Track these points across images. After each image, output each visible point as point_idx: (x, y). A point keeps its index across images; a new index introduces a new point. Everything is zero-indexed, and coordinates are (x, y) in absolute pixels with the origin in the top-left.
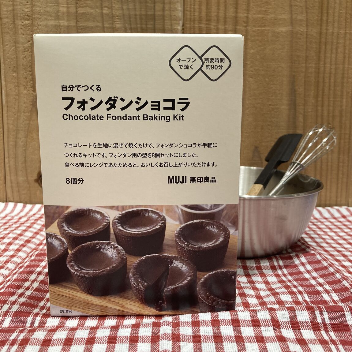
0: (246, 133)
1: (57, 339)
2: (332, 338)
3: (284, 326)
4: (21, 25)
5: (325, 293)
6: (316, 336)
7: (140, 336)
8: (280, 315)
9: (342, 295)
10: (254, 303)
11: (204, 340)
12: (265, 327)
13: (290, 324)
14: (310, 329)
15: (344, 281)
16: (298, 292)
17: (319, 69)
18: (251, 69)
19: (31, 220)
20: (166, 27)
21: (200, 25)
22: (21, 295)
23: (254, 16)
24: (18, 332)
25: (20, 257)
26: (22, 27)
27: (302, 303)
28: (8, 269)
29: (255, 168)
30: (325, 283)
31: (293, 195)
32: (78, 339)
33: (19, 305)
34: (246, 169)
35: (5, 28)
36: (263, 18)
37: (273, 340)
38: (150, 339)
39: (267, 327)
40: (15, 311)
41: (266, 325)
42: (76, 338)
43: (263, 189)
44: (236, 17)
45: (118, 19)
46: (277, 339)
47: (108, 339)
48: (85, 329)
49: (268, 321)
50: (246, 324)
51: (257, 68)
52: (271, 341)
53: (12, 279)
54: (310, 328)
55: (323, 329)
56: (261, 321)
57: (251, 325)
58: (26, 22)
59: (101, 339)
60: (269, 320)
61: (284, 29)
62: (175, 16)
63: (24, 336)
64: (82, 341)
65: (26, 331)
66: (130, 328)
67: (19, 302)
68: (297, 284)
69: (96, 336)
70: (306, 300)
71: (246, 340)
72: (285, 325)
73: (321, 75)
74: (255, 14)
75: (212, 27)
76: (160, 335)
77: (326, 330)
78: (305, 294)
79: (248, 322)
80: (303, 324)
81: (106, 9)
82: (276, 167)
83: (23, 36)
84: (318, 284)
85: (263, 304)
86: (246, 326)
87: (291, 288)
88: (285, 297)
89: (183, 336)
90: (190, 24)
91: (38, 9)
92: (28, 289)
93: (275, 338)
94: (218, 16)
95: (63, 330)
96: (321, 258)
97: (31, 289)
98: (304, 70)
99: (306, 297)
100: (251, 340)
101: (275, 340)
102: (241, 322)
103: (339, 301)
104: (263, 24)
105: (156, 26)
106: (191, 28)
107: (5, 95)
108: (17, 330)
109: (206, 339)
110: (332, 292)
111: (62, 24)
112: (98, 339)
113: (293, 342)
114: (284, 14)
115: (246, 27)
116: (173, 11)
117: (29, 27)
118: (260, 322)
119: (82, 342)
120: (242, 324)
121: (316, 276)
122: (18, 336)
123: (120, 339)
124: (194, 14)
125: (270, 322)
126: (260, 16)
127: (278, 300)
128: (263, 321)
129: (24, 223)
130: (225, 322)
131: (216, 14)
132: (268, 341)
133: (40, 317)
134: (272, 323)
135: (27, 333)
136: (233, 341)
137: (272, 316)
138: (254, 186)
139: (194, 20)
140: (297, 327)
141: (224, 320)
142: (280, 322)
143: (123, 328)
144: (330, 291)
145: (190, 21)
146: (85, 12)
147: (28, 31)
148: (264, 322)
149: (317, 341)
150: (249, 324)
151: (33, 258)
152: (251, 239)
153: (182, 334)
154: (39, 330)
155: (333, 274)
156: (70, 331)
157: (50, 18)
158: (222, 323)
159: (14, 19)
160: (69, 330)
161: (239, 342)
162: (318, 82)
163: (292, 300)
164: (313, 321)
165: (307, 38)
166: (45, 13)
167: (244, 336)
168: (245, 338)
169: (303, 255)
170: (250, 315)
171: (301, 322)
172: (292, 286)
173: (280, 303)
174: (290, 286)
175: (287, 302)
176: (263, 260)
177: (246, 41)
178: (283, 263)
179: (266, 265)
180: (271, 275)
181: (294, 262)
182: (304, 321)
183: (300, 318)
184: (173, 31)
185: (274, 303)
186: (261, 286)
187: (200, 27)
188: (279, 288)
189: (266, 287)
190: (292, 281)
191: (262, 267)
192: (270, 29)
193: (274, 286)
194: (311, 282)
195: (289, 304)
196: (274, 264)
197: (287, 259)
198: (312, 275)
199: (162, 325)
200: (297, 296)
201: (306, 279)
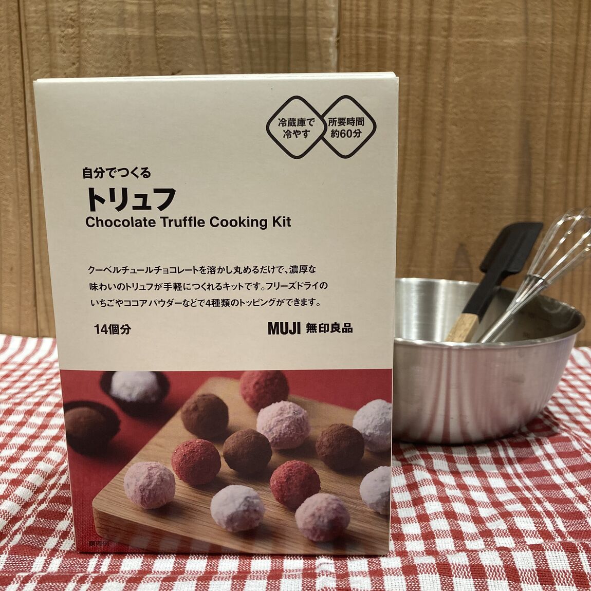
0: (446, 220)
3: (526, 579)
4: (60, 35)
8: (519, 559)
10: (470, 532)
12: (494, 579)
13: (536, 575)
14: (571, 584)
16: (546, 514)
17: (571, 110)
18: (455, 110)
20: (308, 37)
21: (369, 35)
23: (461, 18)
24: (75, 581)
26: (62, 39)
27: (552, 534)
29: (465, 283)
34: (448, 285)
35: (33, 41)
36: (476, 21)
39: (497, 580)
41: (495, 576)
43: (478, 322)
44: (430, 21)
45: (226, 24)
48: (190, 580)
49: (498, 569)
50: (462, 573)
51: (464, 109)
53: (58, 484)
54: (571, 582)
56: (486, 568)
57: (469, 575)
58: (68, 31)
60: (500, 566)
61: (511, 41)
62: (324, 18)
65: (90, 579)
68: (542, 496)
70: (559, 530)
72: (528, 576)
73: (576, 121)
74: (462, 15)
75: (389, 37)
79: (464, 568)
80: (559, 574)
81: (206, 7)
82: (499, 283)
83: (65, 55)
84: (578, 496)
85: (486, 534)
86: (461, 576)
87: (531, 503)
88: (523, 523)
90: (351, 33)
91: (89, 8)
94: (398, 19)
95: (151, 581)
96: (581, 448)
98: (545, 112)
99: (559, 521)
104: (476, 32)
105: (292, 36)
106: (351, 40)
107: (34, 157)
108: (74, 578)
111: (129, 34)
114: (513, 14)
115: (446, 37)
116: (322, 10)
117: (74, 40)
118: (486, 571)
120: (455, 572)
121: (574, 481)
124: (358, 15)
125: (503, 571)
126: (471, 18)
127: (512, 528)
128: (489, 568)
130: (426, 567)
131: (394, 15)
134: (505, 573)
135: (92, 584)
137: (506, 559)
138: (462, 318)
139: (358, 26)
140: (548, 580)
141: (423, 565)
142: (520, 572)
143: (253, 579)
145: (351, 27)
146: (169, 12)
147: (72, 45)
148: (492, 570)
150: (467, 572)
152: (461, 415)
154: (111, 578)
156: (164, 583)
157: (110, 24)
158: (421, 569)
159: (48, 25)
160: (162, 581)
162: (570, 132)
163: (534, 529)
164: (575, 570)
165: (552, 55)
166: (101, 15)
169: (548, 440)
170: (468, 557)
171: (554, 572)
172: (534, 499)
173: (516, 533)
174: (531, 499)
175: (527, 532)
176: (481, 447)
177: (447, 62)
178: (514, 453)
179: (485, 455)
180: (495, 474)
181: (533, 453)
182: (561, 569)
183: (553, 563)
184: (321, 45)
185: (505, 534)
186: (479, 496)
187: (367, 37)
188: (511, 502)
189: (489, 499)
190: (533, 490)
191: (479, 459)
192: (488, 41)
193: (502, 498)
194: (566, 494)
195: (531, 537)
196: (499, 455)
197: (521, 447)
198: (566, 479)
199: (320, 576)
200: (544, 522)
201: (556, 487)
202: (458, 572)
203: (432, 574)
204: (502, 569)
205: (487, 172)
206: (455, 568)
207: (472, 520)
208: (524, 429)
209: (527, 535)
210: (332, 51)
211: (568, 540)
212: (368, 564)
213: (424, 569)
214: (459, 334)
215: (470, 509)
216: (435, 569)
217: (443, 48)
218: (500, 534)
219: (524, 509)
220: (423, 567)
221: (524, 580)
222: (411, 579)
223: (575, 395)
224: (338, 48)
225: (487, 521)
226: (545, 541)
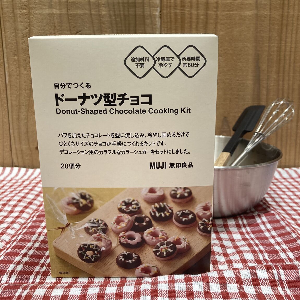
1: (55, 296)
2: (287, 293)
4: (19, 14)
5: (282, 253)
6: (273, 292)
7: (124, 293)
8: (243, 274)
9: (297, 253)
10: (222, 261)
11: (178, 295)
12: (230, 284)
13: (251, 281)
15: (298, 240)
16: (260, 251)
17: (280, 52)
18: (221, 49)
19: (33, 183)
20: (145, 13)
22: (25, 255)
23: (223, 1)
24: (22, 288)
25: (24, 218)
26: (21, 16)
27: (262, 261)
28: (14, 229)
29: (223, 137)
30: (283, 242)
31: (256, 165)
32: (72, 296)
33: (23, 265)
35: (6, 16)
36: (231, 3)
37: (237, 296)
38: (132, 295)
39: (232, 284)
40: (20, 270)
41: (231, 282)
42: (70, 295)
43: (230, 156)
44: (207, 3)
45: (103, 6)
46: (240, 296)
47: (97, 296)
49: (232, 279)
52: (235, 297)
53: (17, 240)
54: (268, 285)
55: (279, 285)
56: (226, 278)
57: (218, 282)
58: (24, 12)
59: (91, 296)
61: (249, 13)
62: (153, 3)
63: (27, 293)
64: (75, 297)
65: (29, 287)
66: (116, 286)
67: (23, 261)
68: (259, 243)
69: (88, 293)
70: (266, 259)
71: (214, 296)
72: (247, 282)
73: (282, 58)
75: (186, 12)
76: (141, 291)
77: (282, 286)
78: (265, 253)
79: (215, 278)
80: (262, 281)
82: (242, 136)
83: (22, 24)
84: (277, 243)
85: (229, 262)
86: (214, 282)
87: (253, 246)
88: (248, 256)
89: (160, 291)
92: (30, 249)
93: (238, 295)
94: (191, 2)
96: (280, 218)
97: (33, 248)
98: (267, 49)
99: (266, 255)
100: (218, 296)
101: (239, 296)
102: (210, 279)
103: (294, 259)
104: (231, 8)
105: (137, 12)
106: (167, 14)
107: (8, 76)
109: (180, 295)
110: (288, 251)
111: (54, 12)
112: (89, 296)
113: (254, 298)
115: (216, 11)
117: (27, 16)
118: (226, 280)
119: (76, 299)
120: (211, 280)
121: (275, 235)
122: (22, 292)
123: (108, 295)
124: (170, 1)
125: (235, 280)
127: (242, 258)
128: (228, 279)
129: (26, 187)
132: (232, 297)
133: (41, 275)
136: (202, 297)
137: (236, 274)
138: (222, 154)
139: (170, 6)
140: (257, 284)
142: (243, 280)
143: (110, 287)
144: (287, 250)
145: (167, 7)
146: (74, 1)
147: (26, 19)
149: (274, 296)
150: (217, 280)
151: (34, 219)
152: (219, 203)
153: (159, 290)
155: (289, 233)
157: (45, 7)
159: (13, 9)
161: (207, 298)
163: (254, 259)
164: (271, 278)
165: (270, 20)
166: (40, 3)
167: (212, 292)
168: (213, 294)
169: (264, 215)
170: (218, 273)
171: (260, 280)
172: (254, 244)
173: (244, 261)
174: (253, 244)
175: (249, 260)
176: (229, 219)
177: (216, 24)
178: (247, 222)
179: (232, 223)
180: (236, 232)
181: (256, 221)
182: (264, 278)
183: (260, 275)
184: (152, 16)
185: (238, 261)
186: (228, 243)
187: (175, 12)
188: (243, 246)
189: (232, 244)
190: (254, 240)
191: (229, 225)
192: (237, 13)
193: (238, 244)
194: (271, 241)
195: (251, 263)
196: (239, 223)
197: (250, 218)
198: (271, 234)
199: (143, 284)
200: (258, 255)
201: (266, 238)
202: (213, 280)
203: (199, 281)
204: (234, 278)
205: (238, 80)
206: (211, 279)
207: (223, 255)
208: (253, 210)
209: (249, 262)
210: (158, 19)
211: (270, 264)
212: (168, 277)
213: (195, 279)
214: (220, 162)
215: (222, 249)
216: (201, 279)
217: (214, 17)
218: (236, 262)
219: (249, 249)
220: (195, 278)
221: (245, 284)
222: (189, 284)
223: (280, 193)
224: (161, 18)
225: (230, 256)
226: (258, 265)
